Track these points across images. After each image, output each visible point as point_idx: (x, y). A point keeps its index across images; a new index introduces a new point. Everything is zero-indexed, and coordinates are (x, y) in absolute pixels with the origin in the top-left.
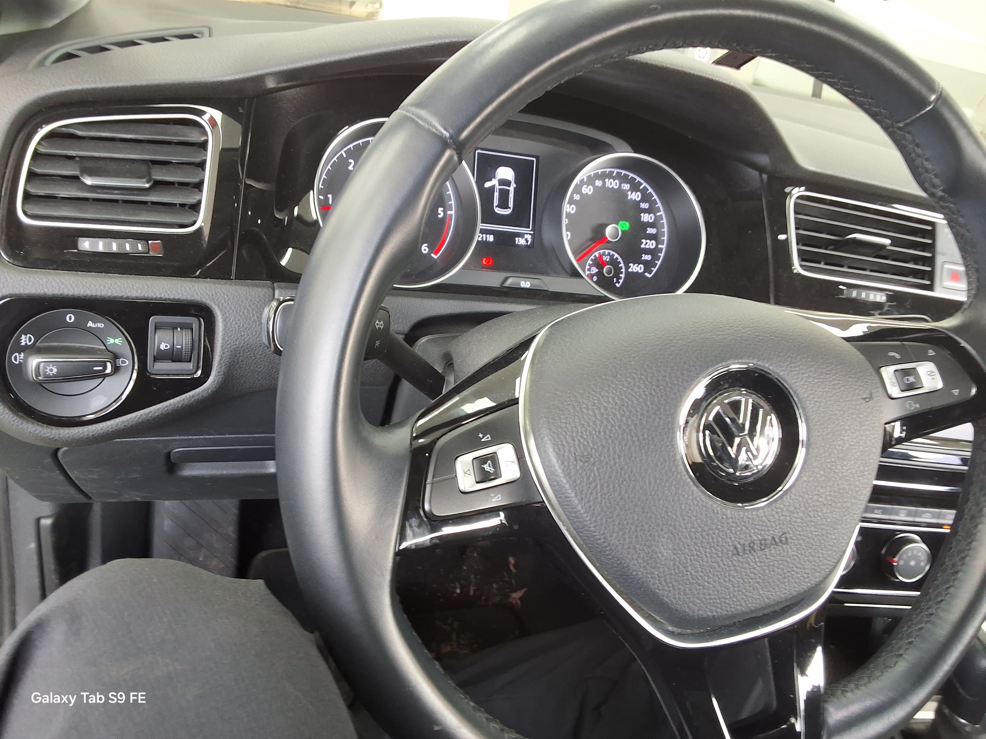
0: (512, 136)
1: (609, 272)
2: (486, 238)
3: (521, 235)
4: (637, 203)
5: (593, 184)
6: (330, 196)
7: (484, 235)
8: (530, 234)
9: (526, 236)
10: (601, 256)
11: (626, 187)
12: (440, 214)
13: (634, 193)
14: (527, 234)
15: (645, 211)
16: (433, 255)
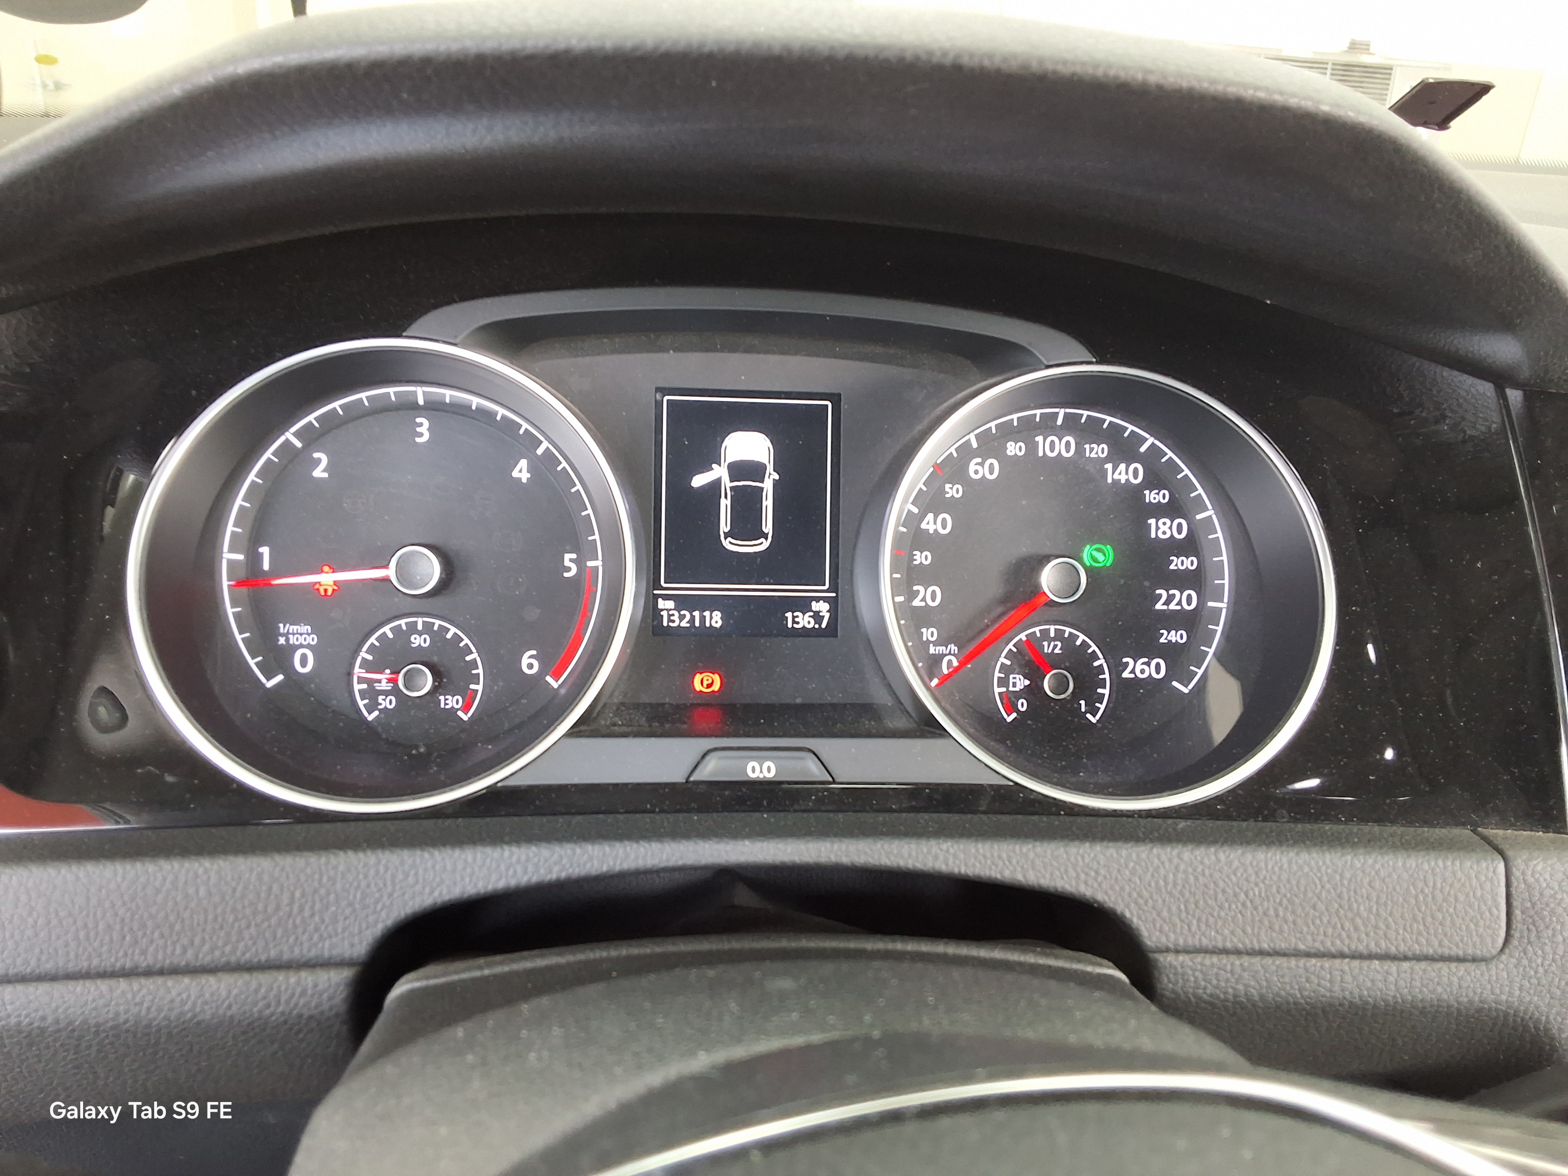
0: (749, 350)
1: (1060, 685)
2: (703, 619)
3: (803, 605)
4: (1135, 493)
5: (1000, 454)
6: (265, 550)
7: (696, 614)
8: (825, 599)
9: (815, 606)
10: (1032, 644)
11: (1098, 450)
12: (569, 569)
13: (1123, 466)
14: (818, 599)
15: (1159, 511)
16: (549, 679)
